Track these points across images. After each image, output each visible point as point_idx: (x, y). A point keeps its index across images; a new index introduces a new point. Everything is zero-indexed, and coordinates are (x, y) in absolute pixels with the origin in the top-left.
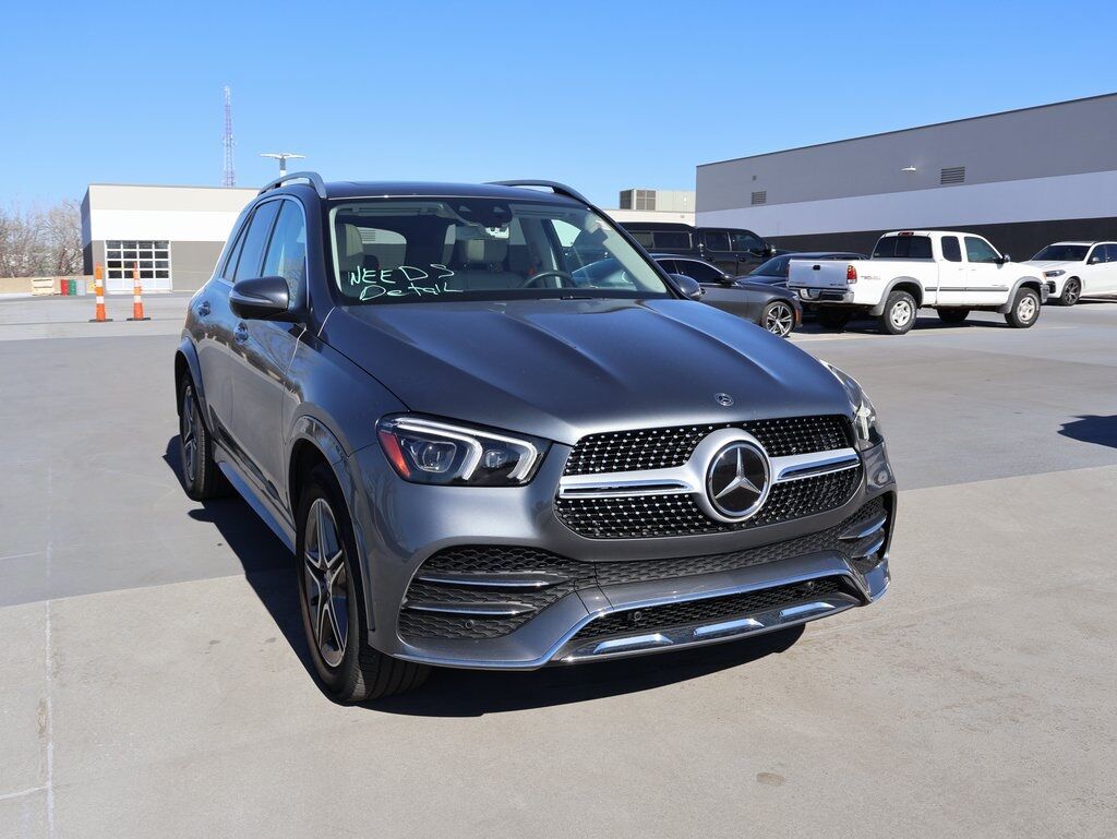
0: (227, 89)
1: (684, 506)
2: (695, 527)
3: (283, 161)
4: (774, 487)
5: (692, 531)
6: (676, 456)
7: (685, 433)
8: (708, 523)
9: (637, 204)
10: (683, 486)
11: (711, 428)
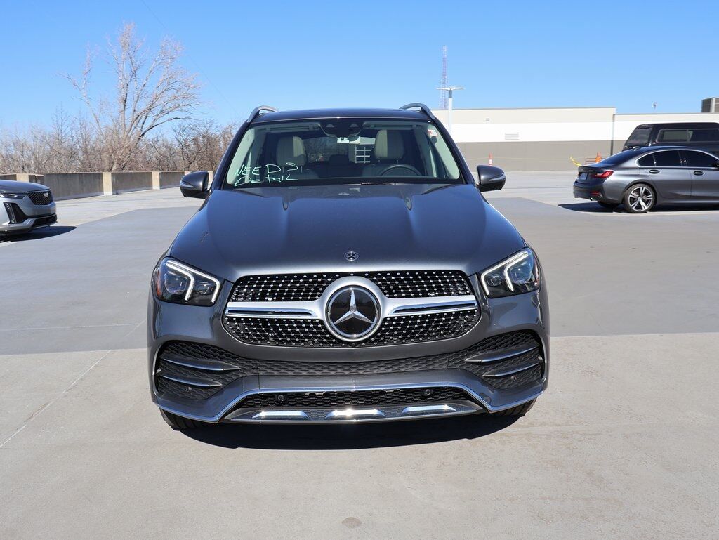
0: (445, 48)
1: (307, 327)
2: (323, 342)
3: (450, 92)
4: (385, 320)
5: (321, 345)
6: (310, 293)
7: (317, 278)
8: (334, 340)
9: (716, 108)
10: (310, 314)
11: (337, 275)
